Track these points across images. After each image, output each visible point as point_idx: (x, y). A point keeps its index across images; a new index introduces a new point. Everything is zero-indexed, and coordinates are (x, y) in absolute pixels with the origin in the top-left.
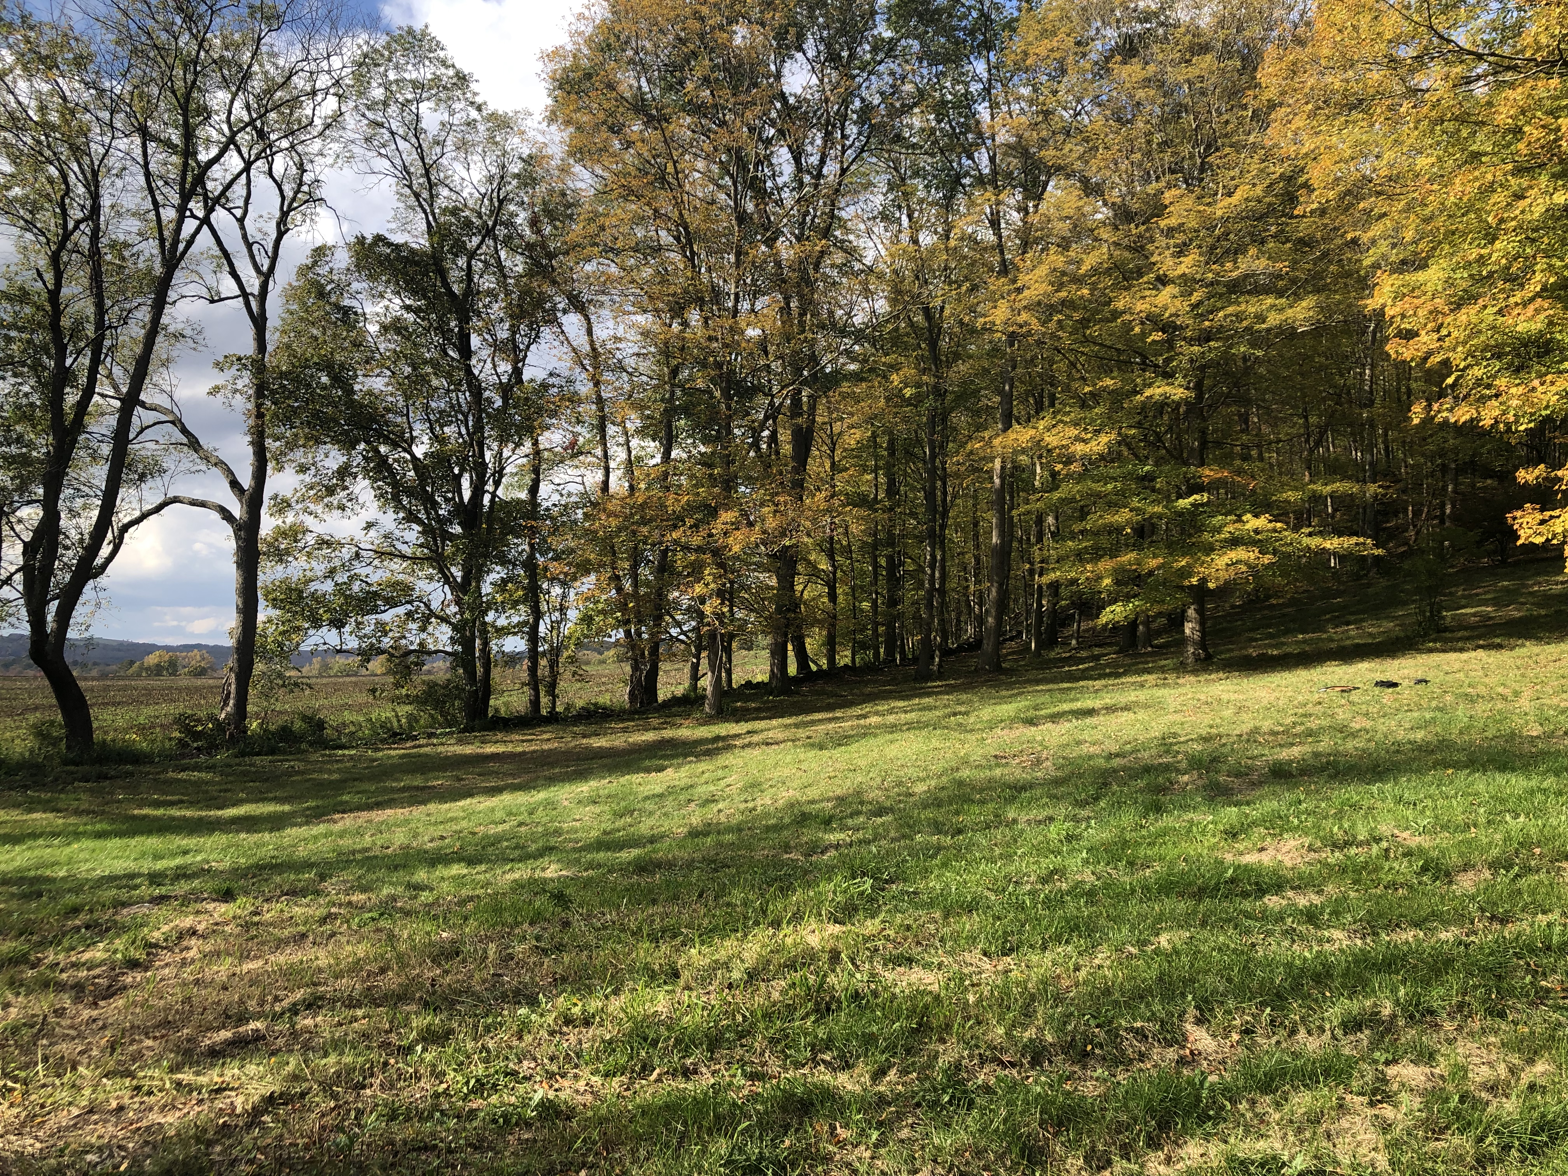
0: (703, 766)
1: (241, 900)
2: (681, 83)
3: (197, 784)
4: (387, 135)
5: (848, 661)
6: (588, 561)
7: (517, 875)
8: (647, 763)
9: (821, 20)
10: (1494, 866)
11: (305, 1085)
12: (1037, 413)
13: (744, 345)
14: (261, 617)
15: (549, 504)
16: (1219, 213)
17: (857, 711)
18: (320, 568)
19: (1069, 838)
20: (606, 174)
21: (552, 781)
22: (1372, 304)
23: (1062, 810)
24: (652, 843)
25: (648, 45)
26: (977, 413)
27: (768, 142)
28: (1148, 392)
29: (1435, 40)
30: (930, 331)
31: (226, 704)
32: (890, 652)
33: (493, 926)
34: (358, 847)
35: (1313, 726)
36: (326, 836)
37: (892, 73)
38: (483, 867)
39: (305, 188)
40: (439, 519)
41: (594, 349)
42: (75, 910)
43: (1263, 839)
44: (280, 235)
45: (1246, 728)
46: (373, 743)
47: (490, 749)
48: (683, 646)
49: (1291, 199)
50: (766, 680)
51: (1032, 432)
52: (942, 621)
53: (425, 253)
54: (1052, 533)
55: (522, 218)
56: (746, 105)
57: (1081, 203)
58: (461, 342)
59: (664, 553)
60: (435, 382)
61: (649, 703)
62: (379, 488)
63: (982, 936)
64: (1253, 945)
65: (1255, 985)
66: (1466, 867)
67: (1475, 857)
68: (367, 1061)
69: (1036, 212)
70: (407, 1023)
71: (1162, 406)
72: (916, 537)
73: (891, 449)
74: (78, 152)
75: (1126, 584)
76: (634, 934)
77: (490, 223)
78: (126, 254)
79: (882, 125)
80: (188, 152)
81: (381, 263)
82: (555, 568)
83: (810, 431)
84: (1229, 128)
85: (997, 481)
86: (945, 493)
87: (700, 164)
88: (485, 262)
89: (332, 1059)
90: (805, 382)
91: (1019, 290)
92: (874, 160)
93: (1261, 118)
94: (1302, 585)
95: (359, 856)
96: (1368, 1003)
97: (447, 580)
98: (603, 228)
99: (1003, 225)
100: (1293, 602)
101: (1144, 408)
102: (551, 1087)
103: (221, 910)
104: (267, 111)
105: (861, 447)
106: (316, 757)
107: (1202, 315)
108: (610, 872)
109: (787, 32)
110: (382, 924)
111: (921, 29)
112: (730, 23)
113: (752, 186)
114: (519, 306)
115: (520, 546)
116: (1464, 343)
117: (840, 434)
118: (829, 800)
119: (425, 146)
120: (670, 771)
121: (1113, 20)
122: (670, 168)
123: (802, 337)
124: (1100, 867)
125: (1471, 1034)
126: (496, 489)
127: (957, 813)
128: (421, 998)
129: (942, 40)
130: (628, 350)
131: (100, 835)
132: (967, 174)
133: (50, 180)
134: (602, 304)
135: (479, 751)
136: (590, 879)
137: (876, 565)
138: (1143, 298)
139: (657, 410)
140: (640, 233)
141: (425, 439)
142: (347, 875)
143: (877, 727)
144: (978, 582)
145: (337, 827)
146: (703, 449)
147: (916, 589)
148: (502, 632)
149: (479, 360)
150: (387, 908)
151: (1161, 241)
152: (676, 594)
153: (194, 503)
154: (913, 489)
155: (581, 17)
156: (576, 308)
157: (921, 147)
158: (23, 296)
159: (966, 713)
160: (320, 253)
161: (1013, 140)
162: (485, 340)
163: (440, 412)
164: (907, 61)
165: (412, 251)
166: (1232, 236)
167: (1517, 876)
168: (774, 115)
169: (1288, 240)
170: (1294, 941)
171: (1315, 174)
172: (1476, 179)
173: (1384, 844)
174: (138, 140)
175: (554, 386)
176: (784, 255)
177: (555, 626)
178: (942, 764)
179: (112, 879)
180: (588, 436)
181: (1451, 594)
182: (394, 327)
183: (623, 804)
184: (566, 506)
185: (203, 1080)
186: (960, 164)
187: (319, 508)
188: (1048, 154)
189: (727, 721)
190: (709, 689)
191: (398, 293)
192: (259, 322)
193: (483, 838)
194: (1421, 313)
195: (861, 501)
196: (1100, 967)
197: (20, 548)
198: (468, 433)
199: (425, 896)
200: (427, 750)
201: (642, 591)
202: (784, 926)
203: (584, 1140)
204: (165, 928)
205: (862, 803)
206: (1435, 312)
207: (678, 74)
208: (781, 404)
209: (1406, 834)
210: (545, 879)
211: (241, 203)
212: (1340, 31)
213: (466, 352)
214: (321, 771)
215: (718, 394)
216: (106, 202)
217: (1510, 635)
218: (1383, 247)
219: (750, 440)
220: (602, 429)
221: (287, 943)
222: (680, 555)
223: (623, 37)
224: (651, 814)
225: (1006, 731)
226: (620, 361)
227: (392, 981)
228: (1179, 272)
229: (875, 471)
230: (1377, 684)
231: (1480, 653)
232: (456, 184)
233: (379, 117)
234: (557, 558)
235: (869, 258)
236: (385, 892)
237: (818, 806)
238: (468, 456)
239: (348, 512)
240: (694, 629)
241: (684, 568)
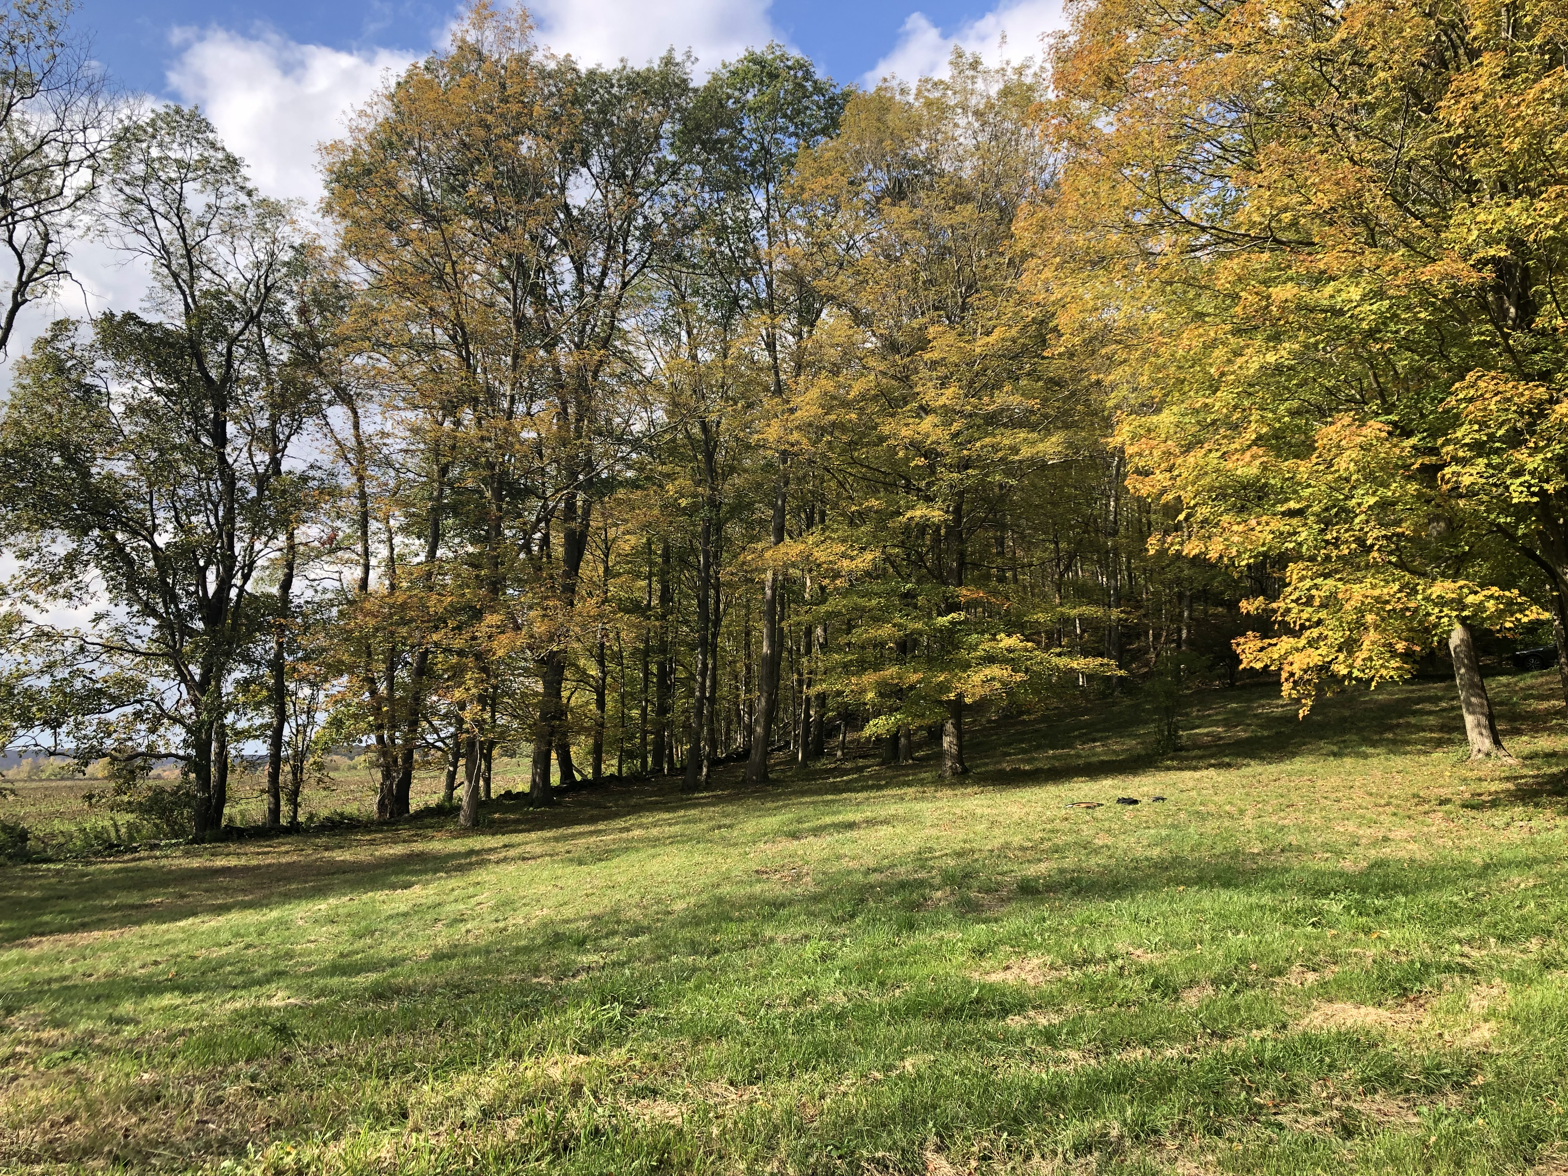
0: (453, 883)
2: (464, 187)
4: (146, 212)
5: (614, 770)
6: (341, 662)
7: (238, 1005)
8: (393, 879)
9: (606, 139)
10: (1215, 982)
12: (808, 527)
13: (517, 447)
15: (302, 601)
16: (978, 350)
17: (620, 823)
18: (37, 663)
19: (824, 958)
20: (381, 269)
21: (287, 897)
22: (1114, 441)
23: (817, 928)
24: (392, 966)
25: (432, 147)
26: (750, 525)
27: (550, 250)
28: (909, 514)
29: (1166, 212)
30: (707, 443)
32: (658, 761)
33: (205, 1064)
34: (56, 975)
35: (1060, 842)
36: (18, 962)
37: (674, 195)
38: (200, 996)
39: (49, 259)
40: (179, 613)
41: (360, 443)
43: (1008, 957)
44: (16, 306)
45: (997, 843)
46: (86, 854)
47: (220, 862)
48: (439, 754)
49: (1043, 342)
50: (527, 790)
51: (802, 547)
52: (711, 731)
53: (181, 336)
54: (821, 645)
55: (290, 306)
56: (529, 213)
57: (851, 332)
58: (215, 430)
59: (424, 655)
60: (184, 470)
61: (400, 814)
62: (112, 579)
63: (730, 1065)
64: (995, 1067)
65: (993, 1110)
66: (1192, 983)
67: (1201, 975)
69: (810, 337)
71: (923, 527)
72: (688, 645)
73: (666, 556)
75: (890, 696)
76: (361, 1070)
77: (255, 310)
79: (665, 244)
81: (131, 343)
82: (304, 668)
83: (583, 535)
84: (988, 271)
85: (769, 592)
86: (718, 602)
87: (480, 267)
88: (247, 349)
90: (580, 487)
91: (792, 411)
92: (656, 276)
93: (1016, 265)
94: (1055, 702)
95: (55, 986)
96: (1098, 1125)
97: (184, 677)
98: (375, 323)
99: (778, 348)
100: (1044, 719)
101: (907, 529)
104: (11, 179)
105: (636, 552)
106: (15, 871)
107: (961, 444)
108: (343, 999)
109: (572, 147)
110: (73, 1065)
111: (704, 156)
112: (516, 133)
113: (532, 293)
114: (281, 395)
115: (267, 644)
116: (1194, 483)
117: (614, 539)
118: (584, 919)
119: (187, 226)
120: (417, 888)
121: (883, 165)
122: (449, 269)
123: (578, 442)
124: (852, 988)
125: (1191, 1153)
126: (245, 583)
127: (715, 932)
128: (110, 1152)
129: (724, 168)
130: (395, 446)
132: (745, 296)
134: (371, 398)
135: (208, 864)
136: (320, 1007)
137: (647, 673)
138: (907, 425)
139: (423, 508)
140: (414, 329)
141: (170, 527)
142: (37, 1008)
143: (641, 840)
144: (748, 691)
145: (33, 953)
146: (470, 549)
147: (687, 697)
148: (242, 735)
149: (235, 449)
150: (82, 1046)
151: (924, 373)
152: (435, 698)
154: (687, 597)
155: (362, 114)
156: (343, 400)
157: (701, 268)
159: (730, 826)
160: (61, 327)
161: (789, 268)
162: (242, 428)
163: (188, 501)
164: (689, 185)
165: (167, 332)
166: (989, 372)
167: (1236, 991)
168: (557, 225)
169: (1039, 379)
170: (1032, 1063)
171: (1062, 321)
172: (1200, 336)
173: (1120, 962)
175: (314, 479)
176: (563, 360)
177: (301, 730)
178: (703, 880)
180: (348, 531)
181: (1187, 714)
182: (142, 409)
183: (363, 924)
184: (319, 605)
186: (738, 286)
187: (41, 598)
188: (821, 284)
189: (483, 834)
190: (465, 799)
191: (149, 375)
193: (203, 963)
194: (1157, 453)
195: (635, 608)
196: (845, 1094)
198: (217, 524)
199: (129, 1031)
200: (148, 863)
201: (398, 694)
202: (526, 1058)
205: (618, 922)
206: (1168, 453)
207: (460, 177)
208: (555, 507)
209: (1139, 952)
210: (270, 1008)
212: (1082, 195)
213: (221, 439)
214: (19, 888)
215: (488, 494)
217: (1238, 755)
218: (1124, 390)
219: (521, 542)
220: (364, 525)
222: (440, 658)
223: (405, 138)
224: (393, 934)
225: (769, 845)
226: (386, 457)
227: (78, 1132)
228: (941, 403)
229: (649, 577)
230: (1119, 801)
231: (1212, 772)
232: (219, 267)
233: (138, 193)
234: (306, 659)
235: (649, 369)
236: (82, 1027)
237: (572, 926)
238: (215, 548)
239: (76, 602)
240: (452, 736)
241: (445, 671)
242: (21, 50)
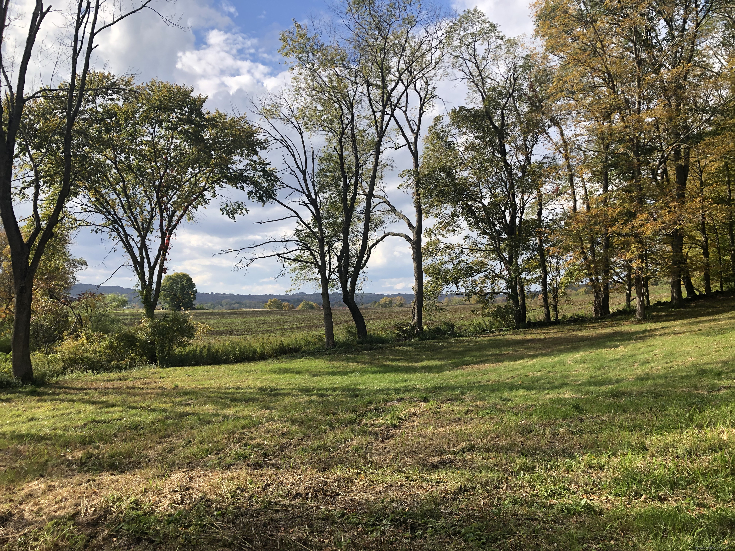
0: (639, 345)
1: (431, 402)
3: (406, 352)
4: (462, 61)
5: (718, 288)
6: (569, 246)
7: (551, 396)
8: (609, 343)
11: (474, 484)
13: (645, 127)
14: (424, 281)
15: (548, 219)
18: (446, 258)
20: (565, 56)
21: (561, 352)
24: (617, 383)
27: (652, 19)
31: (414, 318)
33: (546, 419)
34: (476, 381)
36: (461, 375)
38: (534, 392)
39: (429, 92)
40: (497, 232)
41: (565, 142)
42: (370, 403)
44: (421, 115)
46: (475, 334)
47: (528, 337)
48: (621, 285)
50: (669, 299)
53: (482, 111)
55: (525, 85)
56: (639, 4)
58: (501, 149)
59: (608, 238)
60: (491, 170)
61: (606, 314)
62: (469, 221)
68: (499, 477)
70: (514, 461)
74: (345, 96)
76: (619, 427)
77: (511, 91)
78: (364, 134)
80: (384, 87)
81: (464, 119)
82: (553, 250)
83: (687, 166)
87: (615, 40)
88: (509, 110)
89: (483, 474)
90: (682, 141)
92: (715, 15)
95: (477, 385)
97: (502, 259)
98: (566, 82)
102: (588, 498)
103: (424, 406)
104: (412, 62)
105: (719, 171)
106: (452, 340)
108: (598, 396)
110: (492, 416)
113: (644, 45)
114: (528, 128)
115: (535, 241)
117: (705, 166)
118: (717, 363)
119: (478, 61)
120: (621, 347)
122: (599, 45)
123: (679, 117)
126: (522, 215)
128: (518, 450)
130: (582, 139)
131: (374, 372)
133: (336, 110)
134: (567, 119)
135: (524, 338)
136: (588, 399)
137: (732, 235)
139: (599, 167)
140: (585, 81)
141: (488, 196)
142: (473, 393)
145: (465, 372)
146: (625, 184)
148: (529, 282)
149: (510, 156)
150: (493, 409)
152: (616, 259)
153: (395, 235)
156: (555, 124)
158: (330, 158)
160: (437, 119)
162: (512, 146)
163: (494, 183)
165: (477, 111)
168: (655, 4)
174: (365, 86)
175: (546, 163)
176: (665, 76)
177: (555, 278)
179: (381, 390)
180: (564, 185)
182: (471, 147)
183: (599, 363)
184: (556, 220)
185: (432, 477)
187: (444, 232)
189: (649, 322)
190: (638, 307)
191: (472, 131)
192: (415, 154)
193: (532, 378)
195: (721, 201)
197: (336, 259)
198: (507, 191)
199: (509, 404)
200: (500, 337)
201: (597, 258)
202: (704, 427)
203: (611, 526)
204: (404, 412)
208: (668, 155)
210: (565, 398)
211: (404, 104)
213: (504, 153)
214: (455, 347)
215: (632, 154)
216: (356, 115)
219: (652, 176)
220: (571, 180)
221: (453, 422)
222: (616, 239)
224: (614, 368)
226: (578, 146)
227: (503, 441)
229: (729, 183)
232: (493, 76)
233: (457, 53)
234: (554, 245)
235: (717, 68)
236: (491, 401)
237: (711, 366)
238: (507, 202)
239: (456, 233)
240: (626, 276)
241: (619, 245)
242: (408, 7)
